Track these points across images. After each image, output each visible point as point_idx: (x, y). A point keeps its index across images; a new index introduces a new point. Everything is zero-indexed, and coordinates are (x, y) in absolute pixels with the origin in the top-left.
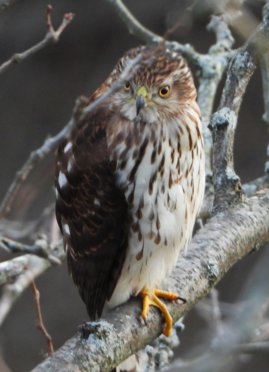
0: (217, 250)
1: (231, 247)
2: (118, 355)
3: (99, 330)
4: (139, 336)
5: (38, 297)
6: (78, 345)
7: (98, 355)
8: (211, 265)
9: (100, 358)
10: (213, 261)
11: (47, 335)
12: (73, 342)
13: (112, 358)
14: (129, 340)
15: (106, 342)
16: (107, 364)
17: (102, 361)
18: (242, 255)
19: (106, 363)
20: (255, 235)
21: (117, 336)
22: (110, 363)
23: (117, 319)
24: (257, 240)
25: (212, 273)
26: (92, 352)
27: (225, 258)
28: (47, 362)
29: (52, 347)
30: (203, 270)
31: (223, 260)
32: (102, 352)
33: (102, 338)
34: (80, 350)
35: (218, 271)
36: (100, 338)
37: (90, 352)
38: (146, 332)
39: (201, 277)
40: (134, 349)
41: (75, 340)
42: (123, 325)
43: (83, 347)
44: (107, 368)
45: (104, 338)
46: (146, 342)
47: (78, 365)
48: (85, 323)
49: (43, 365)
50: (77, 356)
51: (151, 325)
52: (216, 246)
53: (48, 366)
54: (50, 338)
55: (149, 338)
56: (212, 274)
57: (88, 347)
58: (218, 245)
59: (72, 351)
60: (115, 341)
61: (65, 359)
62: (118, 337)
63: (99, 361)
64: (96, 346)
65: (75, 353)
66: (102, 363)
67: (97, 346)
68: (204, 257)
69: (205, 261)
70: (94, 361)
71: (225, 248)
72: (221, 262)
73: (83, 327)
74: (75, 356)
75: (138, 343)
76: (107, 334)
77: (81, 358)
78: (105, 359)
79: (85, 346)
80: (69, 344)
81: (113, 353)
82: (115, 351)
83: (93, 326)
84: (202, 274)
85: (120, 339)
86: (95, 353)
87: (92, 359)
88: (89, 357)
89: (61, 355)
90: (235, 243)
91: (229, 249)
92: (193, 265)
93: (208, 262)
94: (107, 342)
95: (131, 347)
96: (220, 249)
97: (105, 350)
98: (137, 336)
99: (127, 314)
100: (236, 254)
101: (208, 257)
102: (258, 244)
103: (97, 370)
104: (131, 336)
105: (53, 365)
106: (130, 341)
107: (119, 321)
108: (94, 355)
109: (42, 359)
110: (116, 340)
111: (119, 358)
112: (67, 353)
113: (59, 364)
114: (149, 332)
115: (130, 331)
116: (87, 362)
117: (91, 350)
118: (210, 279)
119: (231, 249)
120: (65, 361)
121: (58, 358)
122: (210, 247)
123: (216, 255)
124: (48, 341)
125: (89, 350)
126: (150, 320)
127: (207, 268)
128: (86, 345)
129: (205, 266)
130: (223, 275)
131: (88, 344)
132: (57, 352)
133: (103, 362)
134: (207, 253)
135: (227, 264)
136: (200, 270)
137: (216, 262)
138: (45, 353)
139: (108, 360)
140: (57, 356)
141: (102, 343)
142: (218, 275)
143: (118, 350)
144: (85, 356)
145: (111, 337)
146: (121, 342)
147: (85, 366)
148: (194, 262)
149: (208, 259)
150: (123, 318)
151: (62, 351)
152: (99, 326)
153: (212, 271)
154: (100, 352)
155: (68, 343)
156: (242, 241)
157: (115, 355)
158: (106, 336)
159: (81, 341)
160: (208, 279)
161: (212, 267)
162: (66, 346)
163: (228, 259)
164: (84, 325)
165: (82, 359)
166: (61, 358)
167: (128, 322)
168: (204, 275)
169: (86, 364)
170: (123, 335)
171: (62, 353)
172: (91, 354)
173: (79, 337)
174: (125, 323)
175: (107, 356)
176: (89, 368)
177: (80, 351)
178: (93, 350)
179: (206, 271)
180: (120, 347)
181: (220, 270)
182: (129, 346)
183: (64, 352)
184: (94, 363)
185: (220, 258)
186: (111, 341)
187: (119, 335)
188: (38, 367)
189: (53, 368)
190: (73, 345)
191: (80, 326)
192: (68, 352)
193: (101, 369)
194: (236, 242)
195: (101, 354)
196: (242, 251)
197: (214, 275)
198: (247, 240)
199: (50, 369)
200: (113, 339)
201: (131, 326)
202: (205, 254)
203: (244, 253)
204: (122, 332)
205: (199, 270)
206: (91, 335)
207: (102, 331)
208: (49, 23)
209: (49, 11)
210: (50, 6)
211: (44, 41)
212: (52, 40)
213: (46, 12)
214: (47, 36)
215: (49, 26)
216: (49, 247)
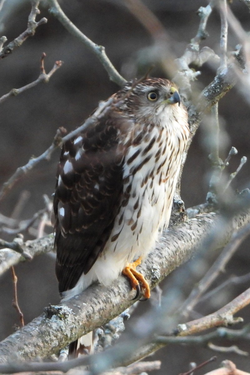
0: (160, 258)
1: (172, 256)
2: (74, 334)
3: (60, 313)
4: (92, 320)
5: (16, 282)
6: (43, 322)
7: (58, 333)
8: (155, 269)
9: (59, 335)
10: (156, 266)
11: (20, 312)
12: (39, 320)
13: (69, 336)
14: (84, 322)
15: (65, 323)
16: (65, 340)
17: (60, 337)
18: (180, 264)
19: (64, 340)
20: (192, 249)
21: (74, 319)
22: (67, 340)
23: (76, 305)
24: (193, 253)
25: (154, 275)
26: (53, 330)
27: (166, 265)
28: (17, 334)
29: (23, 323)
30: (147, 273)
31: (164, 267)
32: (62, 330)
33: (62, 319)
34: (43, 326)
35: (159, 275)
36: (61, 319)
37: (52, 329)
38: (98, 317)
39: (146, 278)
40: (87, 330)
41: (41, 318)
42: (80, 311)
43: (47, 324)
44: (64, 343)
45: (64, 320)
46: (97, 326)
47: (41, 339)
48: (50, 306)
49: (13, 336)
50: (41, 331)
51: (102, 313)
52: (160, 255)
53: (17, 337)
54: (22, 315)
55: (100, 322)
56: (155, 277)
57: (51, 325)
58: (161, 254)
59: (37, 327)
60: (73, 323)
61: (31, 333)
62: (75, 319)
63: (58, 337)
64: (57, 325)
65: (39, 329)
66: (60, 339)
67: (58, 324)
68: (150, 263)
69: (150, 265)
70: (54, 336)
71: (167, 257)
72: (163, 268)
73: (48, 308)
74: (39, 331)
75: (91, 326)
76: (66, 316)
77: (44, 333)
78: (63, 336)
79: (48, 324)
80: (35, 321)
81: (70, 331)
82: (71, 331)
83: (56, 309)
84: (146, 276)
85: (77, 321)
86: (55, 331)
87: (52, 334)
88: (51, 333)
89: (28, 330)
90: (175, 253)
91: (170, 258)
92: (141, 268)
93: (152, 266)
94: (66, 322)
95: (85, 329)
96: (163, 258)
97: (64, 329)
98: (90, 320)
99: (84, 302)
100: (175, 263)
101: (153, 263)
102: (194, 257)
103: (56, 344)
104: (85, 319)
105: (21, 336)
106: (84, 324)
107: (76, 307)
108: (54, 332)
109: (14, 331)
110: (74, 322)
111: (74, 336)
112: (34, 328)
113: (26, 336)
114: (100, 318)
115: (85, 315)
116: (49, 337)
117: (52, 328)
118: (153, 280)
119: (171, 258)
120: (31, 334)
121: (26, 331)
122: (155, 255)
123: (159, 262)
124: (21, 317)
125: (51, 327)
126: (102, 308)
127: (151, 271)
128: (49, 323)
129: (149, 269)
130: (163, 278)
131: (51, 323)
132: (26, 327)
133: (62, 338)
134: (152, 259)
135: (167, 270)
136: (146, 272)
137: (159, 267)
138: (17, 327)
139: (65, 337)
140: (25, 330)
141: (62, 323)
142: (160, 278)
143: (74, 329)
144: (48, 332)
145: (70, 318)
146: (77, 324)
147: (47, 340)
148: (142, 266)
149: (152, 264)
150: (81, 305)
151: (30, 326)
152: (61, 309)
153: (154, 274)
154: (60, 330)
155: (35, 320)
156: (181, 253)
157: (72, 333)
158: (66, 318)
159: (45, 320)
160: (151, 280)
161: (155, 271)
162: (33, 323)
163: (169, 266)
164: (49, 307)
165: (45, 335)
166: (28, 332)
167: (84, 308)
168: (148, 277)
169: (48, 339)
170: (79, 318)
171: (29, 328)
172: (52, 331)
173: (44, 316)
174: (82, 309)
175: (65, 334)
176: (49, 342)
177: (44, 328)
178: (54, 328)
179: (150, 274)
180: (76, 328)
181: (161, 274)
182: (83, 328)
183: (31, 327)
184: (54, 338)
185: (162, 264)
186: (69, 322)
187: (76, 318)
188: (9, 337)
189: (21, 339)
190: (39, 323)
191: (46, 308)
192: (34, 327)
193: (59, 343)
194: (176, 252)
195: (61, 332)
196: (180, 260)
197: (156, 278)
198: (185, 252)
199: (18, 339)
200: (71, 320)
201: (86, 311)
202: (150, 260)
203: (182, 262)
204: (79, 315)
205: (144, 272)
206: (54, 316)
207: (62, 314)
208: (43, 66)
209: (43, 57)
210: (45, 54)
211: (37, 81)
212: (43, 80)
213: (41, 58)
214: (40, 77)
215: (42, 69)
216: (24, 245)
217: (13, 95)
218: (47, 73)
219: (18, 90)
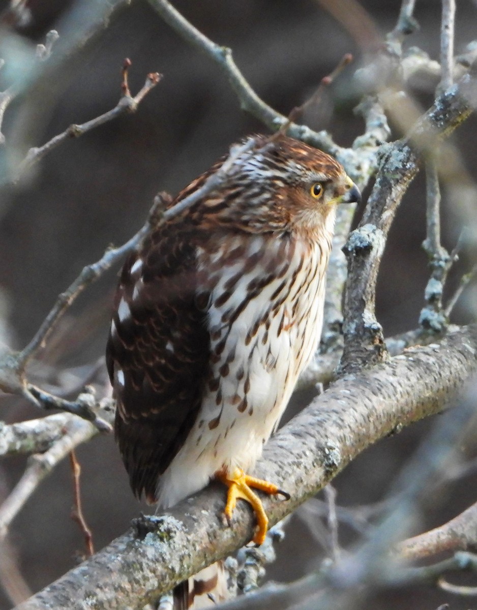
0: (340, 427)
1: (361, 424)
2: (185, 566)
3: (160, 528)
4: (218, 540)
5: (77, 475)
6: (130, 546)
7: (157, 564)
8: (331, 448)
9: (160, 568)
10: (334, 443)
11: (86, 530)
12: (122, 542)
13: (177, 569)
14: (204, 545)
15: (170, 546)
16: (169, 577)
17: (161, 573)
18: (376, 438)
19: (167, 577)
20: (397, 411)
21: (186, 539)
22: (173, 577)
23: (189, 515)
24: (399, 417)
25: (330, 459)
26: (148, 559)
27: (352, 440)
28: (83, 567)
29: (91, 548)
30: (318, 455)
31: (348, 443)
32: (164, 560)
33: (165, 540)
34: (131, 554)
35: (339, 458)
36: (162, 539)
37: (146, 558)
38: (229, 536)
39: (315, 464)
40: (209, 559)
41: (125, 539)
42: (196, 524)
43: (136, 550)
44: (168, 584)
45: (168, 540)
46: (228, 552)
47: (127, 576)
48: (142, 516)
49: (76, 571)
50: (125, 561)
51: (237, 528)
52: (339, 422)
53: (84, 573)
54: (90, 534)
55: (231, 545)
56: (331, 462)
57: (144, 551)
58: (342, 420)
59: (119, 555)
60: (184, 546)
61: (109, 565)
62: (188, 541)
63: (158, 573)
64: (155, 551)
65: (123, 559)
66: (162, 575)
67: (156, 549)
68: (322, 437)
69: (323, 441)
70: (151, 571)
71: (353, 426)
72: (345, 445)
73: (138, 521)
74: (123, 562)
75: (217, 552)
76: (172, 534)
77: (132, 565)
78: (166, 570)
79: (139, 549)
80: (116, 544)
81: (179, 562)
82: (181, 561)
83: (153, 522)
84: (316, 460)
85: (191, 542)
86: (152, 561)
87: (147, 568)
88: (144, 565)
89: (103, 560)
90: (367, 420)
91: (358, 427)
92: (305, 446)
93: (326, 443)
94: (172, 546)
95: (205, 557)
96: (346, 427)
97: (167, 557)
98: (214, 541)
99: (204, 509)
100: (367, 436)
101: (327, 436)
102: (401, 424)
103: (154, 585)
104: (206, 540)
105: (90, 571)
106: (204, 548)
107: (190, 518)
108: (151, 564)
109: (76, 564)
110: (185, 544)
111: (186, 570)
112: (113, 557)
113: (99, 572)
114: (233, 538)
115: (206, 533)
116: (141, 572)
117: (147, 556)
118: (328, 469)
119: (360, 428)
120: (108, 568)
121: (99, 563)
122: (331, 422)
123: (339, 435)
124: (87, 538)
125: (144, 555)
126: (236, 519)
127: (324, 452)
128: (141, 548)
129: (321, 448)
130: (346, 464)
131: (144, 547)
132: (99, 555)
133: (164, 574)
134: (326, 430)
135: (353, 450)
136: (314, 454)
137: (338, 444)
138: (81, 556)
139: (170, 572)
140: (97, 560)
141: (164, 547)
142: (339, 464)
143: (187, 558)
144: (139, 564)
145: (178, 538)
146: (191, 548)
147: (137, 578)
148: (307, 442)
149: (326, 440)
150: (198, 513)
151: (106, 554)
152: (162, 522)
153: (330, 457)
154: (161, 559)
155: (115, 542)
156: (378, 417)
157: (182, 566)
158: (170, 538)
159: (133, 542)
160: (325, 468)
161: (331, 451)
162: (111, 547)
163: (356, 442)
164: (140, 519)
165: (133, 568)
166: (103, 563)
167: (204, 519)
168: (319, 463)
169: (138, 575)
170: (195, 539)
171: (105, 556)
172: (147, 561)
173: (131, 535)
174: (200, 521)
175: (170, 567)
176: (142, 582)
177: (131, 556)
178: (150, 556)
179: (322, 456)
180: (189, 555)
181: (342, 456)
182: (203, 555)
183: (108, 555)
184: (151, 575)
185: (343, 439)
186: (177, 546)
187: (189, 537)
188: (68, 573)
189: (91, 576)
190: (122, 547)
191: (135, 520)
192: (114, 555)
193: (159, 584)
194: (368, 418)
195: (162, 562)
196: (377, 432)
197: (334, 464)
198: (384, 417)
199: (85, 577)
200: (180, 542)
201: (208, 526)
202: (322, 432)
203: (379, 435)
204: (195, 533)
205: (312, 453)
206: (150, 535)
207: (165, 530)
208: (126, 83)
209: (126, 66)
210: (129, 61)
211: (116, 109)
212: (127, 108)
213: (122, 68)
214: (121, 103)
215: (124, 88)
216: (98, 405)
217: (71, 135)
218: (134, 95)
219: (82, 128)
